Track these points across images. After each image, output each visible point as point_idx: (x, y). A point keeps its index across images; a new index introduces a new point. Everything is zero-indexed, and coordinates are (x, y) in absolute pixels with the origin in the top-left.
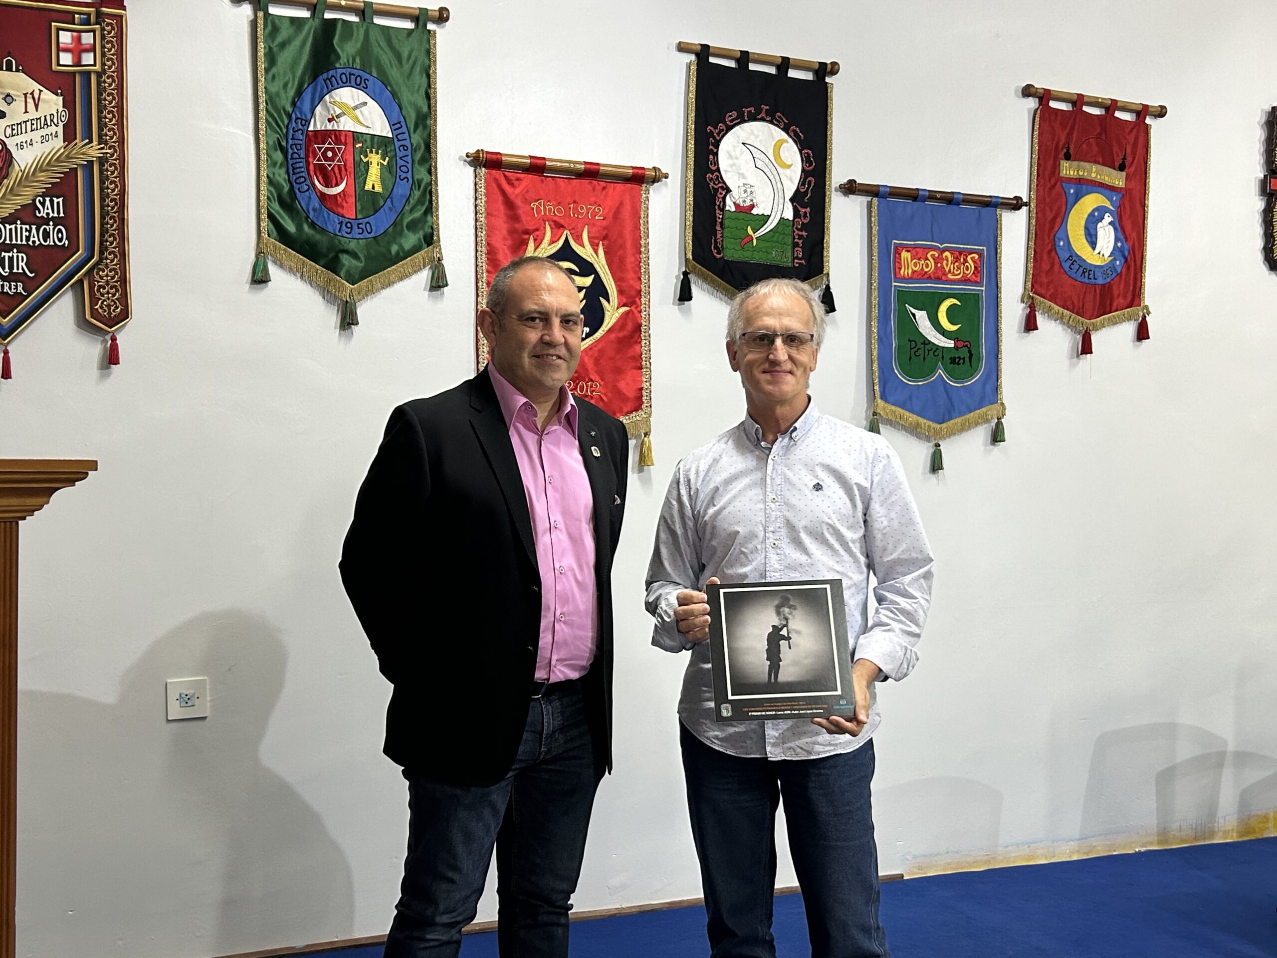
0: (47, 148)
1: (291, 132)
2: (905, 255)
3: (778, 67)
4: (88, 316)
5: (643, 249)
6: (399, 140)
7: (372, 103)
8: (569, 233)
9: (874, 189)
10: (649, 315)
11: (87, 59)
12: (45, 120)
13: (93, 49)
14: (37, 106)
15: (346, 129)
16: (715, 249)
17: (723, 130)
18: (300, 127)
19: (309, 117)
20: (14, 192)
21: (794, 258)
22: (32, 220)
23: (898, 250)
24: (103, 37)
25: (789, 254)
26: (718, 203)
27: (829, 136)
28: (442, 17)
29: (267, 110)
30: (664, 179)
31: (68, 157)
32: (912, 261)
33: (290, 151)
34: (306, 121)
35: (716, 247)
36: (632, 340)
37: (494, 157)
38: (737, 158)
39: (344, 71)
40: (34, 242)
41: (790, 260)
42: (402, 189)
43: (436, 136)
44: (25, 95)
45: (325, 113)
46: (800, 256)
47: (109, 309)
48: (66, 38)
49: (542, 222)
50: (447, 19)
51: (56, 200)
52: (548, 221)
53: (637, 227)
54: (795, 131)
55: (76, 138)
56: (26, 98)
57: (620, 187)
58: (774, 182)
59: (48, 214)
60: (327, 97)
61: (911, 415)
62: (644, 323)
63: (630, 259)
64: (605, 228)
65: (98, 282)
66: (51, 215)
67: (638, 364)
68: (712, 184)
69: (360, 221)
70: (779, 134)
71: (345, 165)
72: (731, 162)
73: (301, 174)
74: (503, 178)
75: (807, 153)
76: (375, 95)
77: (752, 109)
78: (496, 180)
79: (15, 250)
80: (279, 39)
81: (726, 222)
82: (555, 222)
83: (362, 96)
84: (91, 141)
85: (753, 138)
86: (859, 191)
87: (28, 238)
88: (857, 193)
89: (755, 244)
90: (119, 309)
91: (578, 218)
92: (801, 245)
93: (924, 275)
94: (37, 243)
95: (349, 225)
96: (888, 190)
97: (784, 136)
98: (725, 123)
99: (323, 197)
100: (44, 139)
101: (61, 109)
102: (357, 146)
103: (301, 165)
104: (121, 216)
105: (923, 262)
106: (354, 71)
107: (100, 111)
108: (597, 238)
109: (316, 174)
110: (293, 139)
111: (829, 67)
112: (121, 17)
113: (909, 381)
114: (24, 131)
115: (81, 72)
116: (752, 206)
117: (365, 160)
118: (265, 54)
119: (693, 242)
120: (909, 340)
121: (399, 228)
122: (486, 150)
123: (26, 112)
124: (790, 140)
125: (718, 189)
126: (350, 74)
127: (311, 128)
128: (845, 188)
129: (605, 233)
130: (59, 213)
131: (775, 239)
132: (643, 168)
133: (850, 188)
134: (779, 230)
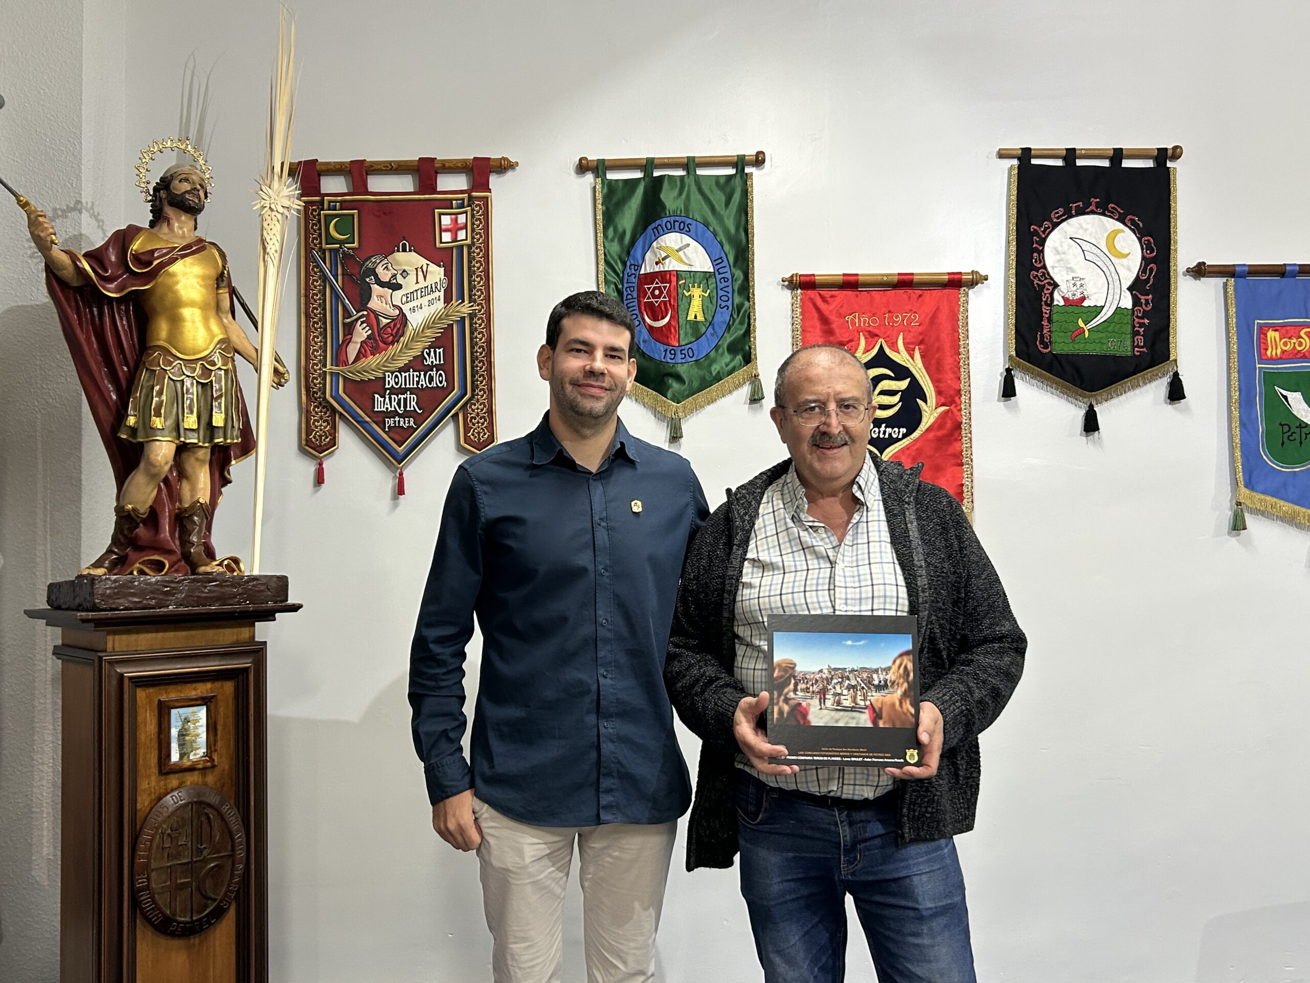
0: (433, 309)
1: (626, 276)
2: (1271, 334)
3: (1112, 159)
4: (462, 442)
5: (962, 350)
6: (720, 274)
7: (693, 243)
8: (883, 341)
9: (1230, 269)
10: (970, 413)
11: (462, 235)
12: (432, 287)
13: (465, 227)
14: (425, 277)
15: (670, 269)
16: (1040, 344)
17: (1049, 227)
18: (633, 272)
19: (640, 262)
20: (409, 346)
21: (1134, 347)
22: (422, 368)
23: (1263, 330)
24: (473, 216)
25: (1129, 343)
26: (1044, 299)
27: (1172, 221)
28: (759, 160)
29: (605, 260)
30: (985, 282)
31: (447, 315)
32: (1281, 340)
33: (625, 293)
34: (638, 266)
35: (1042, 342)
36: (953, 438)
37: (808, 279)
38: (1064, 253)
39: (669, 219)
40: (422, 385)
41: (1129, 349)
42: (724, 316)
43: (753, 267)
44: (417, 269)
45: (653, 257)
46: (1142, 344)
47: (479, 435)
48: (446, 221)
49: (856, 334)
50: (763, 161)
51: (438, 351)
52: (862, 331)
53: (955, 329)
54: (1133, 221)
55: (452, 300)
56: (417, 271)
57: (937, 293)
58: (1108, 274)
59: (432, 362)
60: (655, 244)
61: (1286, 504)
62: (964, 421)
63: (948, 361)
64: (921, 334)
65: (471, 414)
66: (435, 363)
67: (959, 460)
68: (1036, 281)
69: (683, 348)
70: (1111, 224)
71: (670, 301)
72: (1058, 257)
73: (634, 312)
74: (818, 297)
75: (1148, 240)
76: (696, 235)
77: (1081, 204)
78: (811, 299)
79: (408, 393)
80: (615, 200)
81: (1055, 317)
82: (869, 332)
83: (687, 239)
84: (463, 301)
85: (1081, 231)
86: (1210, 272)
87: (418, 383)
88: (1206, 275)
89: (1087, 336)
90: (486, 436)
91: (892, 326)
92: (1142, 333)
93: (1297, 354)
94: (425, 386)
95: (673, 352)
96: (1247, 268)
97: (1120, 226)
98: (1051, 220)
99: (651, 329)
100: (431, 303)
101: (443, 277)
102: (680, 283)
103: (634, 304)
104: (488, 360)
105: (1295, 340)
106: (677, 218)
107: (470, 276)
108: (912, 343)
109: (645, 310)
110: (627, 283)
111: (1170, 152)
112: (487, 198)
113: (1282, 467)
114: (415, 298)
115: (457, 247)
116: (1083, 299)
117: (687, 294)
118: (603, 214)
119: (1016, 339)
120: (1281, 424)
121: (720, 351)
122: (800, 273)
123: (417, 282)
124: (1127, 230)
125: (1045, 285)
126: (675, 222)
127: (642, 272)
128: (1193, 271)
129: (921, 337)
130: (440, 361)
131: (1110, 329)
132: (960, 273)
133: (1200, 271)
134: (1115, 320)
